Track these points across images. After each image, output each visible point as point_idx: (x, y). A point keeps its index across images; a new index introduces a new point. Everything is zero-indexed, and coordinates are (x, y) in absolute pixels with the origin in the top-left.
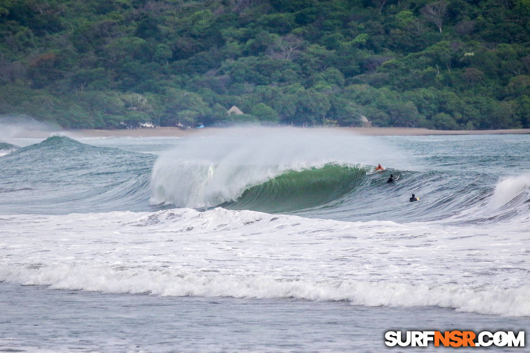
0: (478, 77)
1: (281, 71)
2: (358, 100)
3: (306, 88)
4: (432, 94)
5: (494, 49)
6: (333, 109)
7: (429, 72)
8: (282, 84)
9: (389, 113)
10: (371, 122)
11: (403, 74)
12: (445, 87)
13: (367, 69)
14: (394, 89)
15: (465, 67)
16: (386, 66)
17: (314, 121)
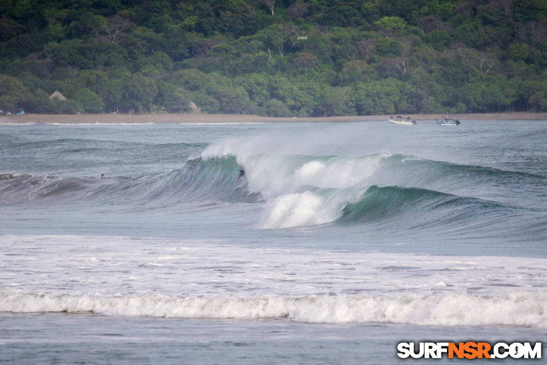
0: (311, 62)
1: (106, 54)
2: (187, 86)
3: (133, 73)
4: (263, 80)
5: (328, 33)
6: (160, 95)
7: (260, 56)
8: (107, 68)
9: (219, 99)
10: (200, 109)
11: (234, 59)
12: (277, 72)
13: (196, 53)
14: (225, 74)
15: (298, 52)
16: (216, 50)
17: (141, 107)
